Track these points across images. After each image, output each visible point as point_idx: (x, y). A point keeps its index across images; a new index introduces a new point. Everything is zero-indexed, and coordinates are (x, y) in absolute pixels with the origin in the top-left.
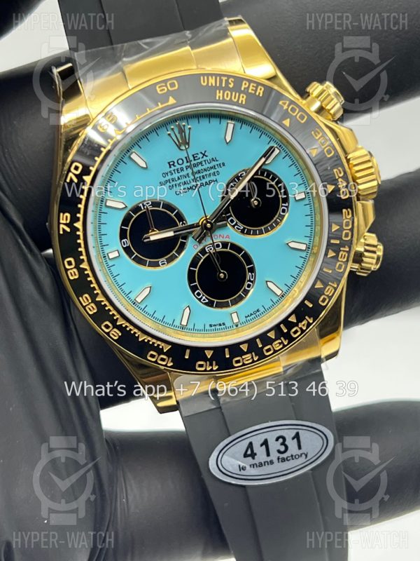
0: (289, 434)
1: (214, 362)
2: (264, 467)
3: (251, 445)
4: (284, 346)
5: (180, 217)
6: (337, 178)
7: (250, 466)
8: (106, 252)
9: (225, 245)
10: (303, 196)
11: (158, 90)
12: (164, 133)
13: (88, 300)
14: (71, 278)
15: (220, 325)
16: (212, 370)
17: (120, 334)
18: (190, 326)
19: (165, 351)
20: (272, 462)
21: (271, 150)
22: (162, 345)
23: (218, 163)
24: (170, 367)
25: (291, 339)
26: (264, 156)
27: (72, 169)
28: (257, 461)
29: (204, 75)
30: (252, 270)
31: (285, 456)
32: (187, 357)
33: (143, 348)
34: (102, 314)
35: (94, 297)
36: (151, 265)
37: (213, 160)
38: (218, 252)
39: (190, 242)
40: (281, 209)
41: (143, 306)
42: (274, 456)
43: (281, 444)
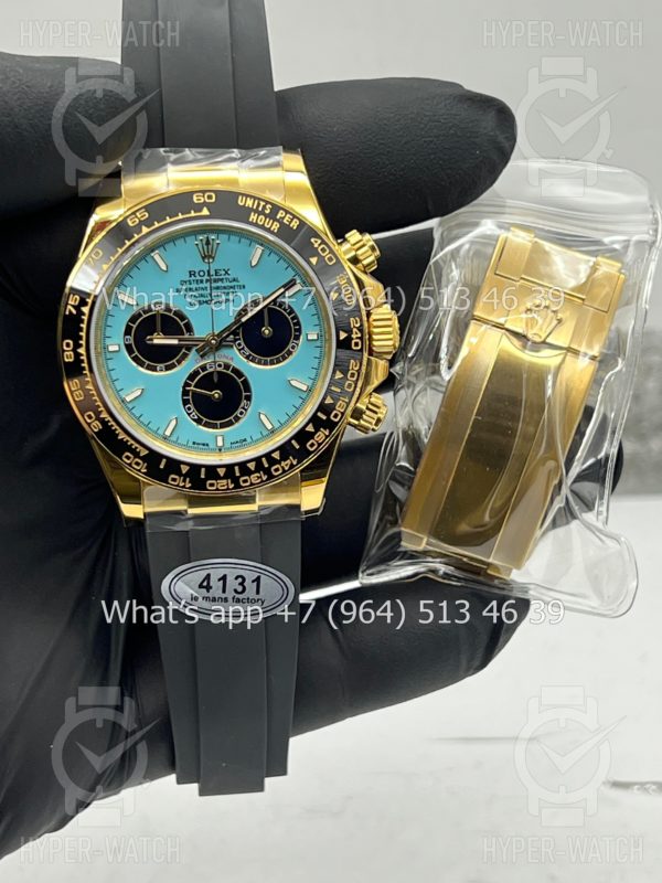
0: (250, 576)
1: (188, 480)
2: (216, 602)
3: (209, 575)
4: (262, 481)
5: (189, 328)
6: (352, 326)
7: (203, 598)
8: (108, 343)
9: (227, 366)
10: (315, 337)
11: (195, 198)
12: (191, 241)
13: (77, 386)
14: (66, 360)
15: (204, 445)
16: (184, 487)
17: (101, 428)
18: (174, 438)
19: (141, 455)
20: (226, 600)
21: (291, 283)
22: (140, 448)
23: (239, 284)
24: (143, 473)
25: (271, 477)
26: (283, 286)
27: (93, 255)
28: (210, 595)
29: (243, 195)
30: (248, 398)
31: (240, 596)
32: (162, 467)
33: (120, 447)
34: (88, 405)
35: (84, 383)
36: (149, 368)
37: (234, 280)
38: (219, 372)
39: (193, 354)
40: (290, 345)
41: (131, 406)
42: (230, 594)
43: (240, 584)
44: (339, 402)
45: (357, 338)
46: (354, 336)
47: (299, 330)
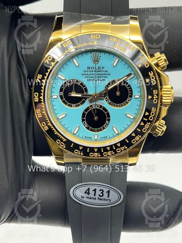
0: (106, 190)
1: (82, 152)
2: (91, 199)
3: (89, 189)
4: (112, 154)
5: (86, 90)
6: (154, 94)
7: (86, 197)
8: (52, 95)
9: (101, 107)
10: (138, 97)
11: (92, 37)
12: (89, 55)
13: (39, 111)
14: (35, 101)
15: (89, 138)
16: (80, 155)
17: (48, 129)
18: (77, 135)
19: (64, 141)
20: (95, 199)
21: (130, 74)
22: (63, 138)
23: (108, 73)
24: (64, 148)
25: (116, 153)
26: (126, 76)
27: (48, 58)
28: (89, 196)
29: (112, 36)
30: (109, 120)
32: (72, 146)
33: (55, 137)
34: (43, 119)
35: (42, 111)
36: (69, 105)
37: (106, 71)
38: (97, 109)
39: (87, 101)
40: (128, 99)
41: (61, 121)
43: (101, 193)
44: (146, 125)
45: (156, 98)
46: (154, 98)
47: (132, 94)
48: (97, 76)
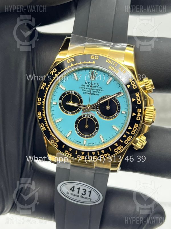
0: (88, 190)
1: (71, 153)
2: (75, 196)
3: (74, 187)
5: (82, 101)
6: (138, 112)
7: (71, 194)
8: (53, 101)
9: (92, 117)
10: (124, 113)
11: (91, 57)
12: (88, 71)
13: (40, 114)
14: (38, 104)
15: (79, 142)
17: (45, 130)
18: (69, 138)
19: (57, 142)
20: (78, 196)
21: (120, 93)
22: (57, 139)
23: (101, 89)
24: (57, 148)
26: (117, 94)
27: (53, 70)
28: (74, 193)
29: (108, 59)
30: (97, 129)
32: (63, 147)
33: (50, 137)
35: (42, 113)
36: (65, 112)
37: (100, 88)
38: (88, 118)
39: (81, 111)
40: (116, 114)
41: (57, 124)
42: (80, 194)
43: (84, 192)
44: (128, 138)
45: (139, 116)
46: (138, 115)
47: (119, 109)
48: (92, 90)
